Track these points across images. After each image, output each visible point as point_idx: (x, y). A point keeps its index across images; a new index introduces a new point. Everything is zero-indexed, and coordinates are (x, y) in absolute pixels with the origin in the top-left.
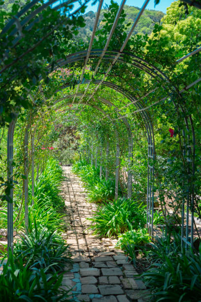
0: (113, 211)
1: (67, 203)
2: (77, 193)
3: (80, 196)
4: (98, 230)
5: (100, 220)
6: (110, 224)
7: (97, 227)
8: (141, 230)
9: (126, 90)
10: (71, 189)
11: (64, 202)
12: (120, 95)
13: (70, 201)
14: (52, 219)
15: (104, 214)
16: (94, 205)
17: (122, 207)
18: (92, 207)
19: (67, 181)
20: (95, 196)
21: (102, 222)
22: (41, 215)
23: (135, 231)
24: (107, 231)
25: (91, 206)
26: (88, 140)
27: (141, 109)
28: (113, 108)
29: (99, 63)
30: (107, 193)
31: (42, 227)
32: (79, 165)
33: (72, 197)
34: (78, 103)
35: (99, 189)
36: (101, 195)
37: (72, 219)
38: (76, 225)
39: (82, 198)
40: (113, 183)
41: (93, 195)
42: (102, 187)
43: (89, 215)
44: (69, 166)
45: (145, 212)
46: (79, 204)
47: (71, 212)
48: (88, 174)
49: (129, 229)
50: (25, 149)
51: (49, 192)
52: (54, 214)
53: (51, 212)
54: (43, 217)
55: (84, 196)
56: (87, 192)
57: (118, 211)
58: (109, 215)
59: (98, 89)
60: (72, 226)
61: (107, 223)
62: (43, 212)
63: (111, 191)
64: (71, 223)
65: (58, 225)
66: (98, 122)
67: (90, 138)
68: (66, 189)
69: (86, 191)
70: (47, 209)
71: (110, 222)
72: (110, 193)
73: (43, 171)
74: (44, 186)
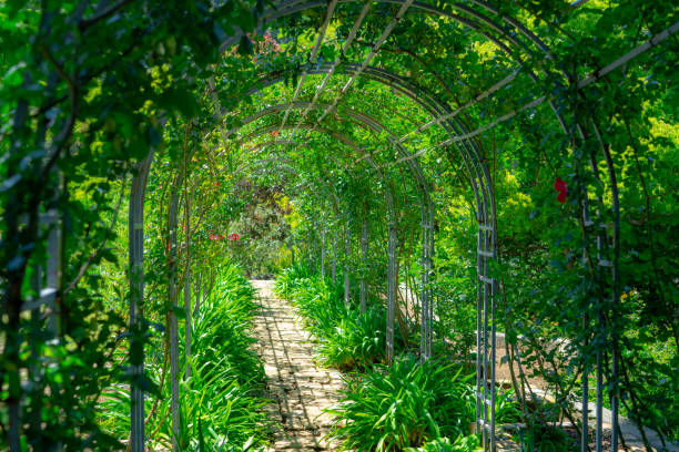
0: (388, 390)
1: (270, 371)
2: (292, 345)
3: (299, 351)
4: (353, 439)
5: (358, 414)
6: (383, 422)
7: (351, 432)
8: (465, 440)
9: (424, 89)
10: (275, 335)
11: (262, 368)
12: (405, 102)
13: (277, 365)
14: (238, 414)
15: (368, 399)
16: (335, 374)
17: (411, 379)
18: (331, 379)
19: (264, 314)
20: (337, 351)
21: (362, 418)
22: (210, 403)
23: (447, 440)
24: (377, 442)
25: (328, 376)
26: (313, 216)
27: (459, 134)
28: (383, 135)
29: (362, 16)
30: (367, 345)
31: (215, 434)
32: (293, 277)
33: (280, 354)
34: (293, 126)
35: (347, 334)
36: (352, 348)
37: (284, 409)
38: (296, 426)
39: (304, 355)
40: (379, 319)
41: (331, 349)
42: (353, 329)
43: (325, 400)
44: (266, 278)
45: (469, 393)
46: (298, 371)
47: (281, 391)
48: (316, 299)
49: (433, 437)
50: (170, 239)
51: (227, 343)
52: (244, 401)
53: (235, 394)
54: (215, 408)
55: (309, 351)
56: (315, 342)
57: (403, 391)
58: (379, 402)
59: (350, 89)
60: (286, 429)
61: (376, 420)
62: (213, 395)
63: (376, 339)
64: (284, 421)
65: (252, 427)
66: (341, 172)
67: (318, 212)
68: (264, 336)
69: (313, 338)
70: (225, 388)
71: (383, 417)
72: (373, 343)
73: (209, 292)
74: (214, 329)
